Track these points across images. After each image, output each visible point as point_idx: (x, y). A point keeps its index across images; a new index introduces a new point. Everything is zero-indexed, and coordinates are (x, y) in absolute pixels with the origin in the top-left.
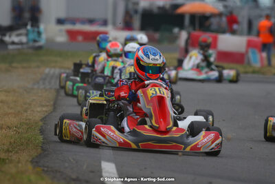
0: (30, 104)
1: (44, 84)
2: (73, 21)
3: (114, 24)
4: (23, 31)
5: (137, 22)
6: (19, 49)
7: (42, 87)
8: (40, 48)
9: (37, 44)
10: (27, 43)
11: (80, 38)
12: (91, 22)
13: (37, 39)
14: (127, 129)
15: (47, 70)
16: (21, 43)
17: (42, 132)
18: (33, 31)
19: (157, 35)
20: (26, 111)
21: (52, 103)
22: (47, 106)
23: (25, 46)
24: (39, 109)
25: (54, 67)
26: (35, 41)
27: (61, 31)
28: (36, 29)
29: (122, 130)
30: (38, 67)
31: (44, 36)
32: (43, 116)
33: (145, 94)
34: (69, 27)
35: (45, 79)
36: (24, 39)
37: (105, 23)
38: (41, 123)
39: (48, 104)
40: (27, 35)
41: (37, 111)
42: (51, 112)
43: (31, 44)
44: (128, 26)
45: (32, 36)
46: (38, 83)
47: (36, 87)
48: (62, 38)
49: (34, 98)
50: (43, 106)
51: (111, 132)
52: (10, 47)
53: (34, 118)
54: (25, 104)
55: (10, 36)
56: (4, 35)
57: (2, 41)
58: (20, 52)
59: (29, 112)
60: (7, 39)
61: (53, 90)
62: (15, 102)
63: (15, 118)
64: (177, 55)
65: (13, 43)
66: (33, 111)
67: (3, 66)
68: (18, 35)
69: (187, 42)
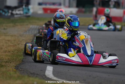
0: (21, 41)
1: (29, 32)
3: (64, 5)
4: (21, 9)
5: (75, 4)
6: (19, 17)
8: (29, 16)
10: (23, 14)
11: (49, 11)
15: (31, 26)
16: (20, 14)
18: (26, 9)
19: (84, 10)
20: (19, 45)
23: (22, 15)
25: (35, 25)
26: (27, 13)
28: (27, 8)
30: (27, 25)
31: (31, 11)
35: (29, 30)
36: (22, 12)
37: (60, 4)
40: (23, 10)
43: (25, 14)
45: (25, 11)
46: (26, 32)
47: (25, 34)
48: (41, 12)
49: (24, 38)
52: (16, 16)
53: (22, 48)
54: (19, 41)
55: (15, 11)
56: (12, 10)
57: (12, 14)
58: (20, 18)
59: (20, 45)
60: (14, 12)
61: (33, 35)
62: (15, 40)
63: (13, 47)
64: (92, 18)
65: (17, 14)
66: (22, 44)
67: (11, 24)
68: (19, 11)
69: (96, 12)
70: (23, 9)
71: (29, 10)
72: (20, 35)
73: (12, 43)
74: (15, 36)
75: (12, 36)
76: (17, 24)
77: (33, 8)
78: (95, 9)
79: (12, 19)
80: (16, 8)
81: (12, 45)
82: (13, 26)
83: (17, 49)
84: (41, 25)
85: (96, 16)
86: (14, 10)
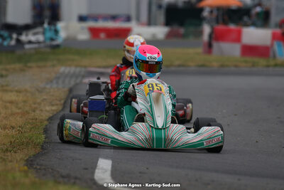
0: (39, 104)
1: (57, 83)
2: (96, 18)
4: (39, 29)
6: (35, 49)
7: (55, 86)
8: (57, 46)
9: (55, 43)
10: (44, 42)
11: (102, 35)
12: (114, 18)
13: (54, 37)
15: (62, 69)
16: (38, 42)
17: (46, 131)
18: (50, 30)
19: (182, 30)
20: (34, 111)
21: (62, 102)
22: (57, 105)
23: (42, 45)
24: (48, 108)
25: (70, 66)
26: (52, 39)
27: (82, 28)
28: (53, 28)
30: (54, 66)
31: (63, 35)
32: (51, 115)
35: (58, 78)
36: (41, 38)
38: (46, 123)
39: (58, 102)
40: (44, 33)
41: (46, 111)
42: (60, 111)
43: (48, 42)
45: (49, 34)
46: (51, 82)
47: (48, 86)
48: (84, 36)
49: (45, 97)
50: (53, 105)
52: (27, 46)
53: (41, 118)
54: (35, 104)
55: (27, 35)
56: (20, 34)
57: (18, 41)
58: (37, 51)
59: (37, 112)
60: (24, 38)
61: (66, 89)
62: (25, 102)
63: (21, 117)
64: (200, 50)
65: (30, 42)
66: (42, 110)
67: (18, 66)
68: (35, 34)
69: (210, 36)
70: (45, 29)
71: (56, 32)
72: (38, 90)
73: (20, 108)
74: (26, 91)
75: (19, 91)
76: (29, 65)
77: (66, 28)
78: (207, 29)
79: (18, 54)
80: (27, 28)
81: (20, 111)
82: (22, 70)
83: (31, 121)
84: (85, 67)
85: (210, 45)
86: (24, 34)
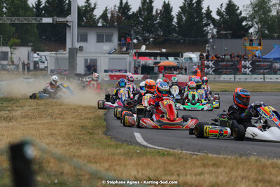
3: (130, 72)
5: (140, 71)
11: (115, 78)
12: (119, 71)
14: (155, 119)
19: (149, 76)
27: (106, 75)
29: (152, 120)
33: (163, 103)
34: (111, 73)
37: (126, 71)
44: (136, 73)
48: (107, 79)
51: (148, 121)
57: (82, 81)
